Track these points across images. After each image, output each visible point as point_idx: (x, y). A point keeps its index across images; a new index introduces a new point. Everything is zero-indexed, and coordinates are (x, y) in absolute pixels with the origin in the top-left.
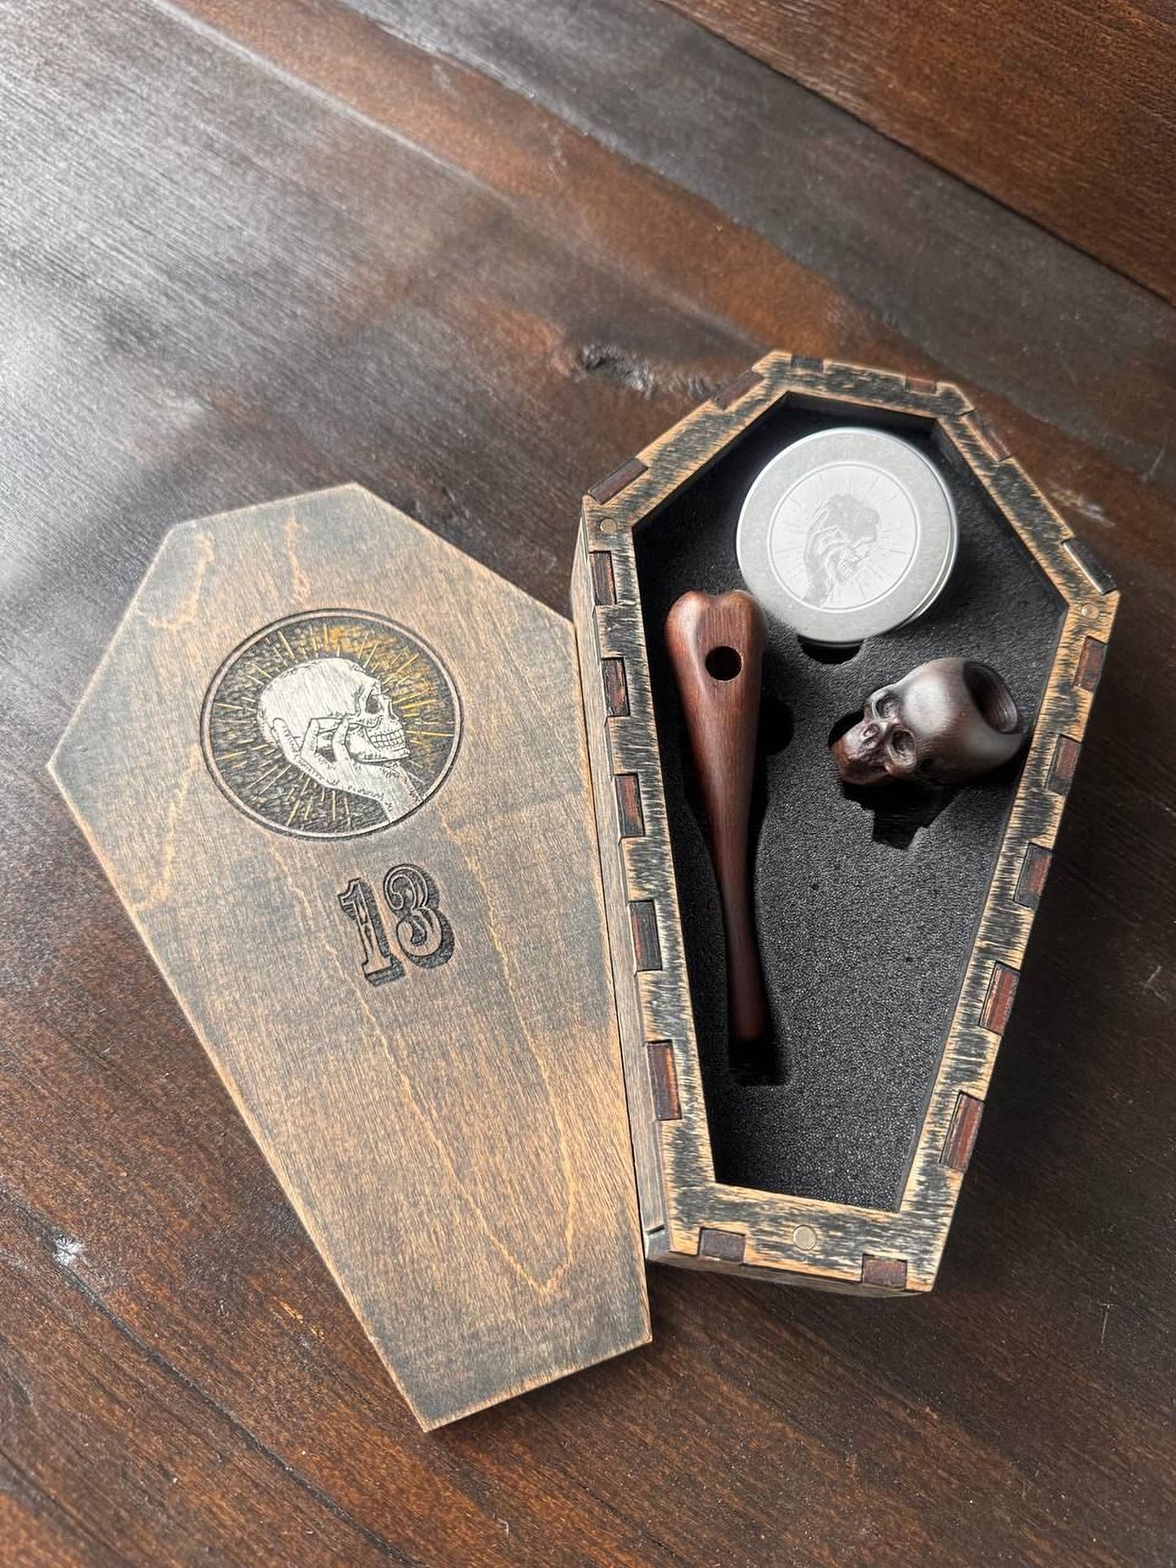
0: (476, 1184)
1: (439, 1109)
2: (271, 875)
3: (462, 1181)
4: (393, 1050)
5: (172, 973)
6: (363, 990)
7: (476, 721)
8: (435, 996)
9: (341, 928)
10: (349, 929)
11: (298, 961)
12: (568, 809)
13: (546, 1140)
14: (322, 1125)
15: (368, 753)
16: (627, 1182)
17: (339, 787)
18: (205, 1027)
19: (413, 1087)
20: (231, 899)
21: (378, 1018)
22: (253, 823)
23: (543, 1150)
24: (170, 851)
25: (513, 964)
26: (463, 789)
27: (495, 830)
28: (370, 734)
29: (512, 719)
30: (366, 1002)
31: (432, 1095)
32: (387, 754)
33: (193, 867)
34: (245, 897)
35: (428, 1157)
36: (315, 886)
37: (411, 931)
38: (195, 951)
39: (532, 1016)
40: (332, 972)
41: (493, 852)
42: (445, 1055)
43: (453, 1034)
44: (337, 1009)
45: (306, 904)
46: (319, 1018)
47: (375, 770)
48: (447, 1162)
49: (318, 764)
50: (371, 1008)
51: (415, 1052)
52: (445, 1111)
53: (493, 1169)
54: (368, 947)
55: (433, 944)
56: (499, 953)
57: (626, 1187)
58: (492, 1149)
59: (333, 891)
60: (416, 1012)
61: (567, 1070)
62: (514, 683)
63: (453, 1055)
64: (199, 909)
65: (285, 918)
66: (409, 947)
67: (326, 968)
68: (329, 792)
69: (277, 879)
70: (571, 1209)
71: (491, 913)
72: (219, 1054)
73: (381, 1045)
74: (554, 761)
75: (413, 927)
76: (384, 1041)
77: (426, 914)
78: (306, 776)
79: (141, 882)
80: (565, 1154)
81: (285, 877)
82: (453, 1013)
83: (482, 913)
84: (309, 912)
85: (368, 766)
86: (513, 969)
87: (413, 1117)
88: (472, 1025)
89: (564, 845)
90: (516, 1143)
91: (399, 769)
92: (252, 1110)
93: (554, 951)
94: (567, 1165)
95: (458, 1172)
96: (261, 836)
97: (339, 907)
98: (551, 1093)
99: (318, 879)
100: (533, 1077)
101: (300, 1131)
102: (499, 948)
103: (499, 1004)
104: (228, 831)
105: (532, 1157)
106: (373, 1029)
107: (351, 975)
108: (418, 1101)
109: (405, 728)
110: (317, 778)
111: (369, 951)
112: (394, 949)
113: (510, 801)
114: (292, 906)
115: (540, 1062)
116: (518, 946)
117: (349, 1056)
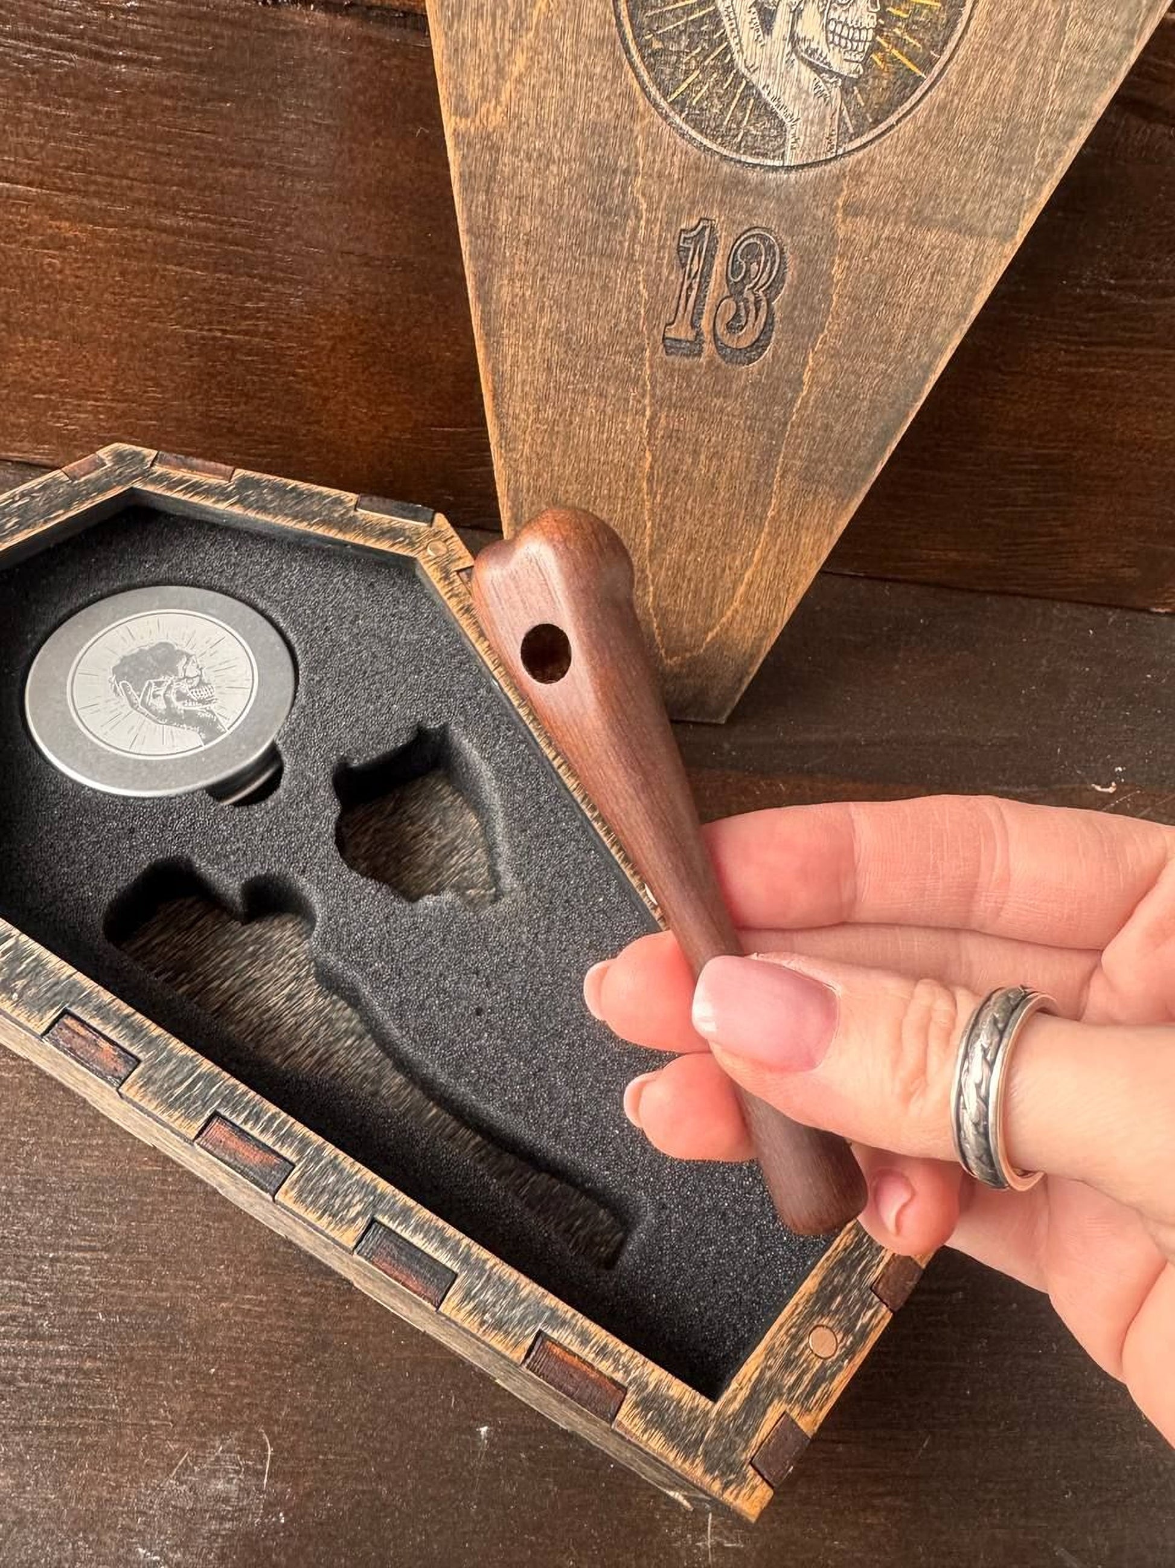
0: (661, 568)
1: (664, 496)
2: (622, 163)
3: (651, 561)
4: (652, 425)
5: (469, 231)
6: (654, 353)
7: (965, 72)
8: (718, 395)
9: (665, 272)
10: (672, 277)
11: (604, 287)
12: (979, 254)
13: (737, 563)
14: (556, 459)
15: (814, 46)
16: (779, 623)
17: (754, 78)
18: (483, 312)
19: (652, 467)
20: (565, 170)
21: (653, 387)
22: (631, 74)
23: (730, 569)
24: (520, 62)
25: (807, 402)
26: (888, 166)
27: (888, 239)
28: (833, 15)
29: (1007, 91)
30: (651, 366)
31: (664, 482)
32: (835, 60)
33: (538, 100)
34: (581, 176)
35: (634, 529)
36: (662, 205)
37: (732, 313)
38: (503, 216)
39: (794, 458)
40: (633, 317)
41: (868, 266)
42: (696, 453)
43: (713, 439)
44: (619, 359)
45: (643, 223)
46: (598, 359)
47: (807, 75)
48: (647, 541)
49: (747, 26)
50: (652, 374)
51: (671, 437)
52: (667, 501)
53: (682, 564)
54: (681, 308)
55: (746, 338)
56: (802, 383)
57: (776, 625)
58: (691, 548)
59: (678, 222)
60: (692, 400)
61: (791, 519)
62: (1046, 37)
63: (703, 457)
64: (526, 165)
65: (614, 227)
66: (721, 329)
67: (629, 309)
68: (739, 77)
69: (626, 172)
70: (724, 620)
71: (821, 336)
72: (486, 347)
73: (644, 415)
74: (1008, 186)
75: (738, 309)
76: (648, 413)
77: (757, 302)
78: (723, 38)
79: (473, 92)
80: (746, 580)
81: (637, 173)
82: (725, 418)
83: (813, 331)
84: (642, 232)
85: (803, 67)
86: (805, 403)
87: (638, 493)
88: (735, 439)
89: (944, 299)
90: (712, 552)
91: (836, 92)
92: (498, 417)
93: (854, 408)
94: (742, 589)
95: (651, 552)
96: (634, 102)
97: (674, 244)
98: (766, 530)
99: (670, 197)
100: (758, 509)
101: (534, 455)
102: (806, 378)
103: (771, 431)
104: (598, 70)
105: (718, 570)
106: (643, 396)
107: (650, 331)
108: (650, 481)
109: (878, 30)
110: (735, 48)
111: (680, 315)
112: (705, 324)
113: (928, 211)
114: (626, 216)
115: (774, 501)
116: (824, 385)
117: (609, 410)
